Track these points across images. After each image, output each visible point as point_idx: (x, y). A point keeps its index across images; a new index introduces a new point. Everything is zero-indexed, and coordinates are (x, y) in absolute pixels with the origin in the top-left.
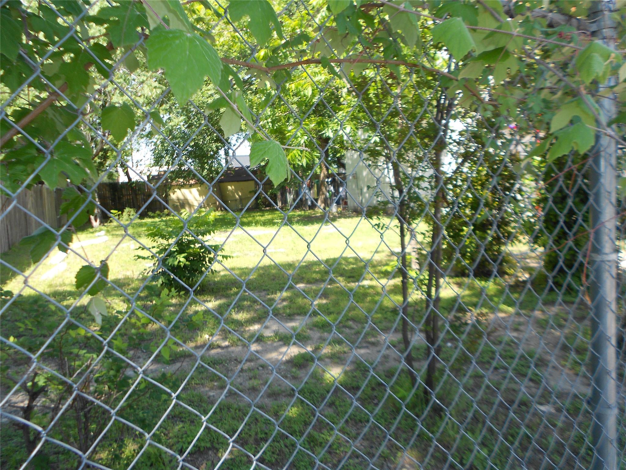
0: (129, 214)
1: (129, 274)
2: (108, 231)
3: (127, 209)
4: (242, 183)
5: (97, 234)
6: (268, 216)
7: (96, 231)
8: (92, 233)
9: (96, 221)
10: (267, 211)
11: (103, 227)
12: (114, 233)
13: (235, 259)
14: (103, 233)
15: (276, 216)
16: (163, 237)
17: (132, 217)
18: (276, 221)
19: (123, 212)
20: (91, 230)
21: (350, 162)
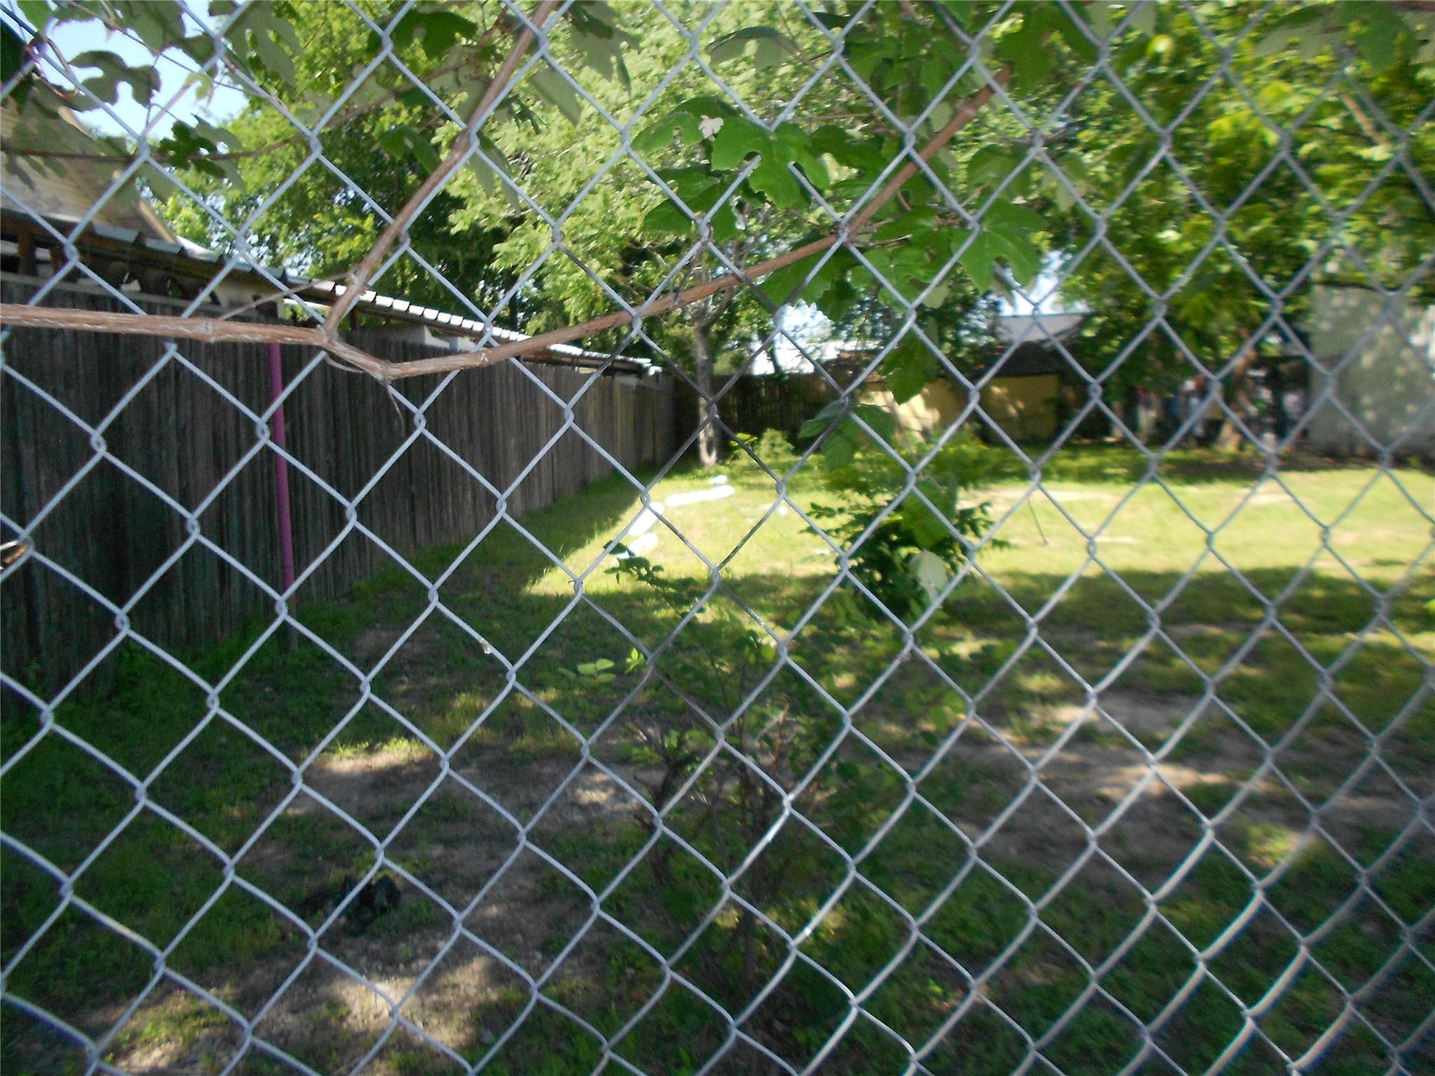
0: (772, 443)
1: (782, 567)
2: (733, 477)
3: (769, 433)
4: (1027, 380)
5: (711, 481)
6: (1088, 460)
7: (709, 475)
8: (702, 477)
9: (709, 452)
10: (1085, 447)
11: (722, 468)
12: (745, 479)
13: (1014, 553)
14: (722, 479)
15: (1107, 459)
16: (862, 489)
17: (778, 450)
18: (1110, 471)
19: (760, 437)
20: (700, 472)
21: (1325, 326)
